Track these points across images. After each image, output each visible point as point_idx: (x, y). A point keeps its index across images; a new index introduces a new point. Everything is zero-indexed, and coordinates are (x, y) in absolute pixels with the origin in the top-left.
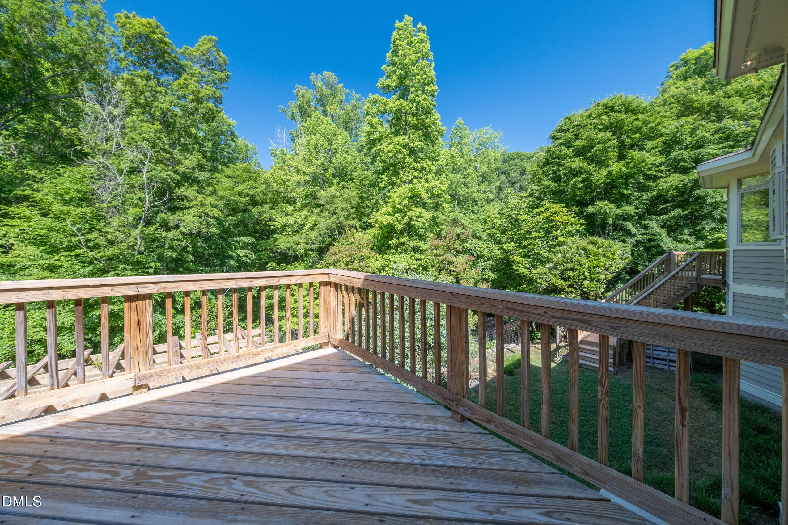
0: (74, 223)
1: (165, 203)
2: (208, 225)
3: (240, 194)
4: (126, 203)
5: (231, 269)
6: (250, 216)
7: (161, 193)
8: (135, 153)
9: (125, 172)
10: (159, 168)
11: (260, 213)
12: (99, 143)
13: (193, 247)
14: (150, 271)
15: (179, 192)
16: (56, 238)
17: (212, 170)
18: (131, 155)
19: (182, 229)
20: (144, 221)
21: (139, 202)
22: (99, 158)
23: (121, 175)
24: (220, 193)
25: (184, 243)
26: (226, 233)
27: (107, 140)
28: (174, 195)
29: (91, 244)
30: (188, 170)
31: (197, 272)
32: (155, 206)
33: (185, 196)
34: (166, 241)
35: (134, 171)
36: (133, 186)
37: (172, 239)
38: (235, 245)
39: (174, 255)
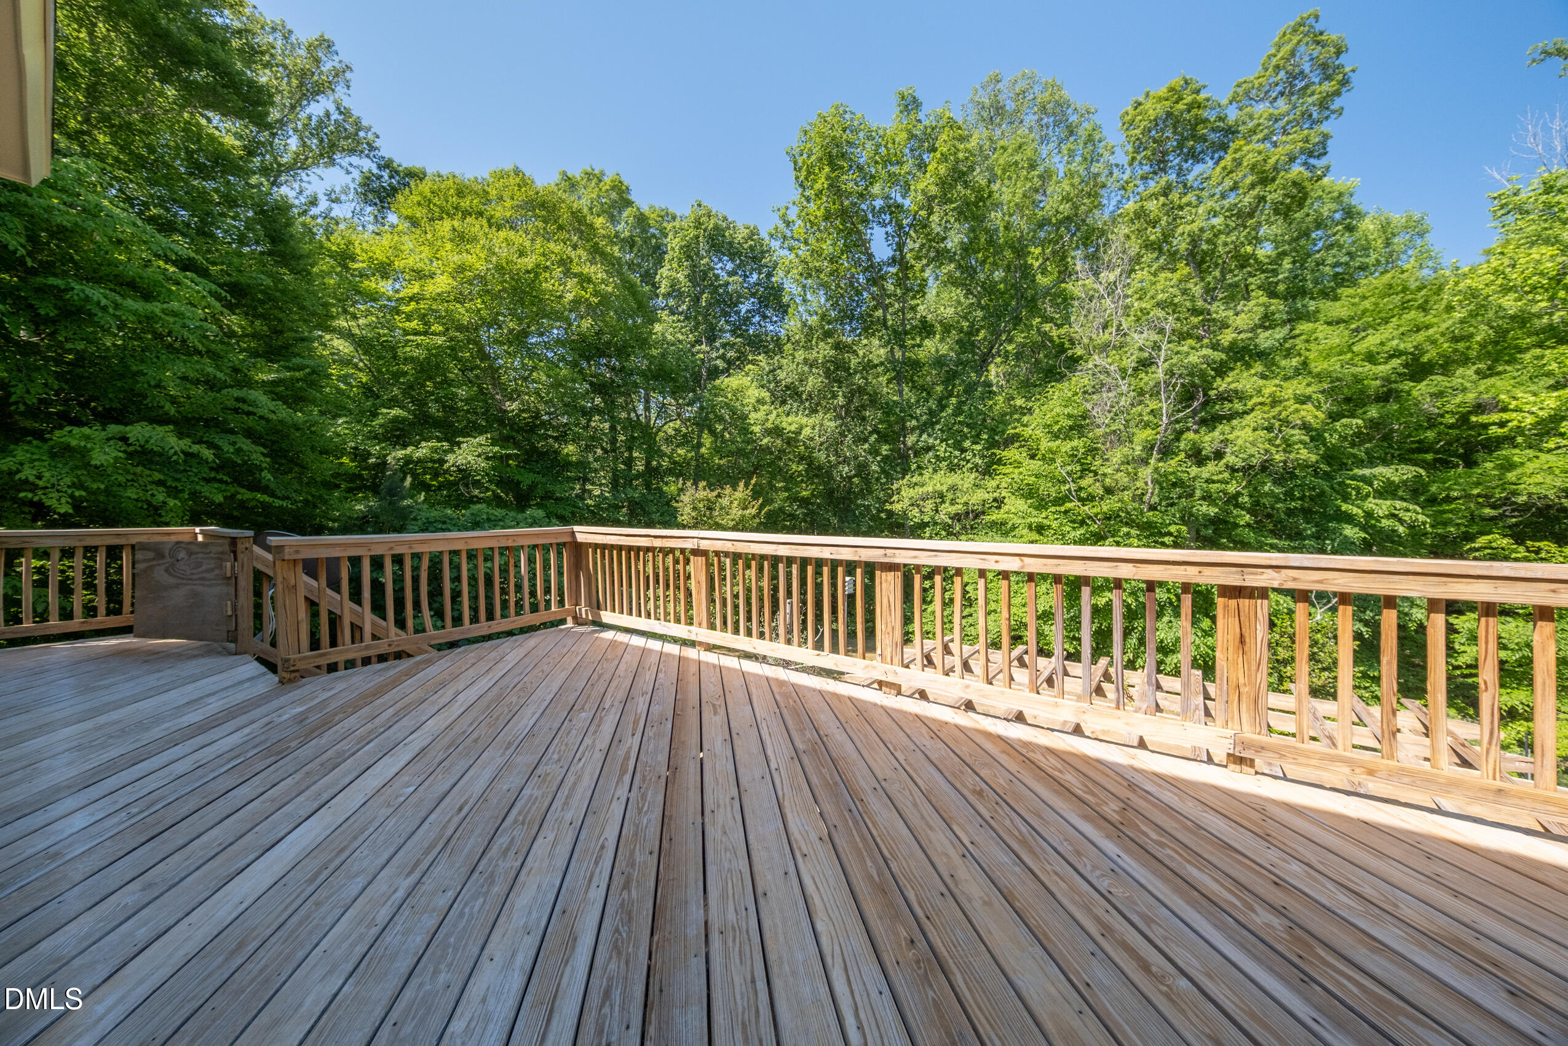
0: (1064, 464)
1: (1195, 413)
2: (1288, 445)
3: (1371, 358)
4: (1132, 423)
5: (1346, 547)
6: (1401, 411)
7: (1187, 396)
8: (1145, 335)
9: (1130, 371)
10: (1185, 349)
11: (1440, 394)
12: (1094, 336)
13: (1251, 496)
14: (1166, 539)
15: (1222, 385)
16: (1046, 488)
17: (1289, 321)
18: (1139, 339)
19: (1229, 459)
20: (1160, 452)
21: (1151, 418)
22: (1097, 359)
23: (1123, 378)
24: (1318, 366)
25: (1232, 488)
26: (1334, 459)
27: (1105, 327)
28: (1212, 393)
29: (1083, 495)
30: (1243, 336)
31: (1260, 548)
32: (1177, 421)
33: (1236, 392)
34: (1197, 484)
35: (1145, 364)
36: (1141, 393)
37: (1208, 481)
38: (1358, 490)
39: (1213, 511)
